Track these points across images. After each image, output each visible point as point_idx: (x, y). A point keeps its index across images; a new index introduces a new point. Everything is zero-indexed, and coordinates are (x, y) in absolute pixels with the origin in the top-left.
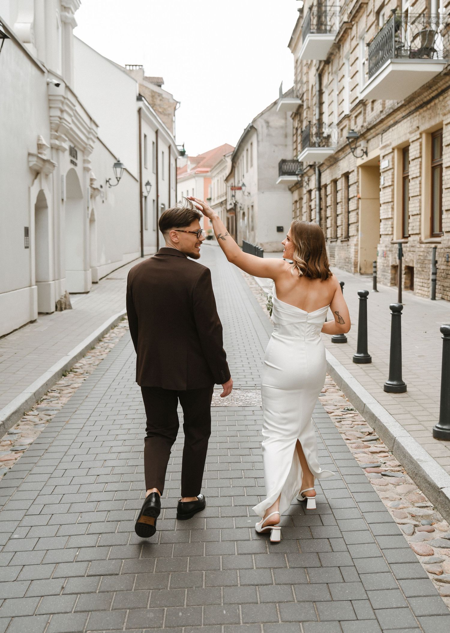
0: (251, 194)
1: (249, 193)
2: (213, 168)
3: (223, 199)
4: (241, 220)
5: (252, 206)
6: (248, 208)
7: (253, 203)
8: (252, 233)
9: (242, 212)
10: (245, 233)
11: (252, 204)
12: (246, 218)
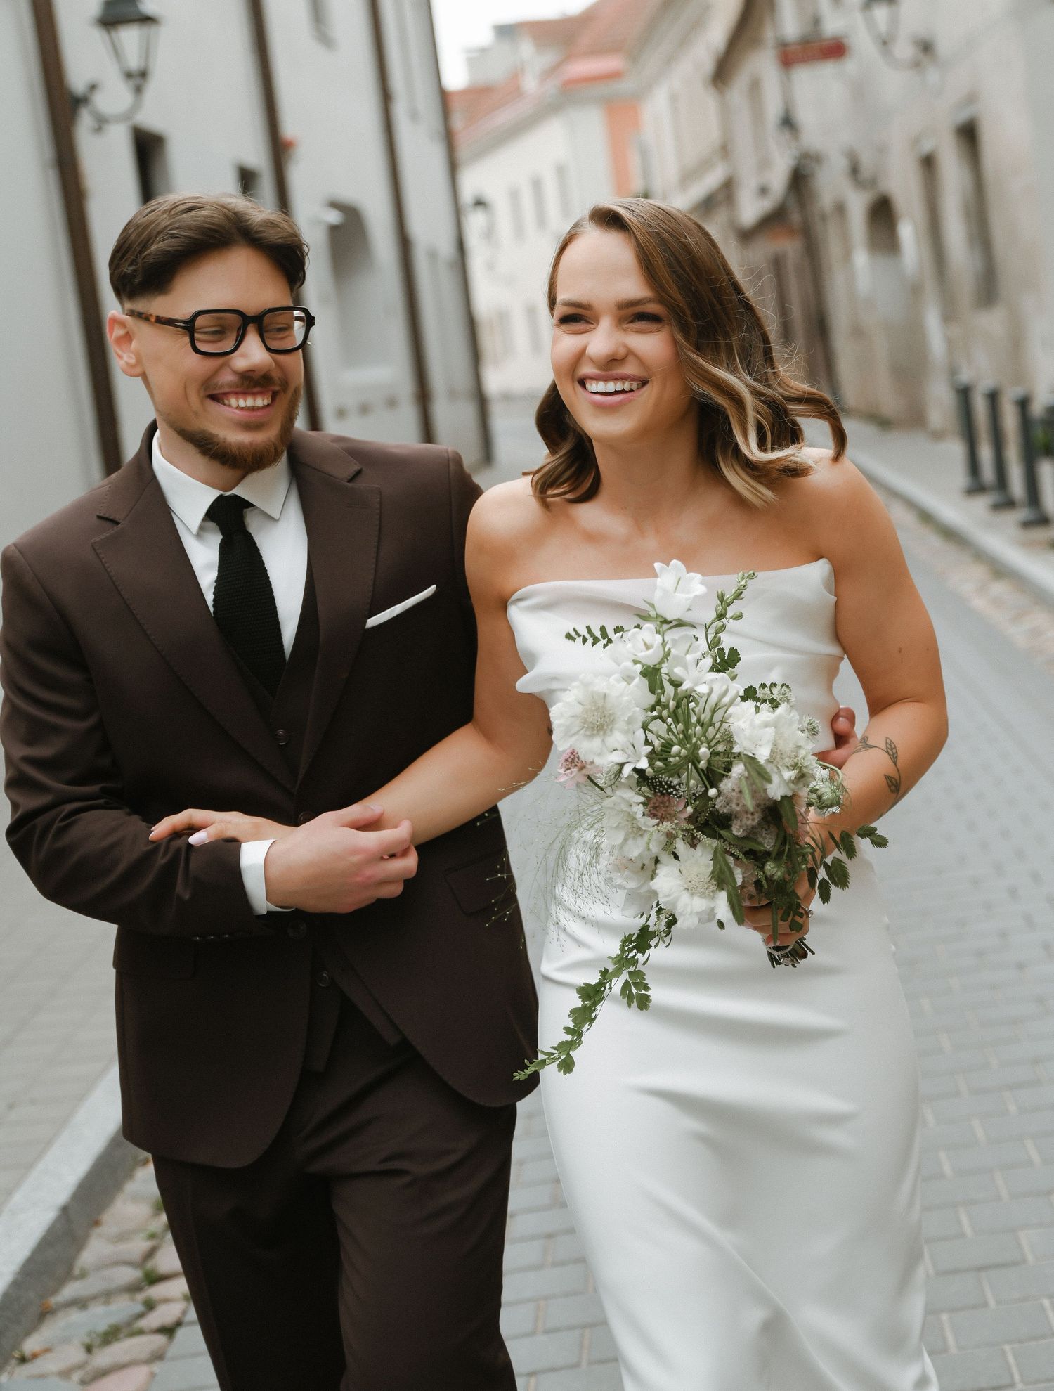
0: (944, 47)
1: (927, 47)
2: (635, 49)
3: (711, 180)
4: (861, 258)
5: (969, 134)
6: (928, 163)
7: (971, 98)
8: (992, 322)
9: (858, 205)
10: (912, 334)
11: (962, 117)
12: (908, 232)
